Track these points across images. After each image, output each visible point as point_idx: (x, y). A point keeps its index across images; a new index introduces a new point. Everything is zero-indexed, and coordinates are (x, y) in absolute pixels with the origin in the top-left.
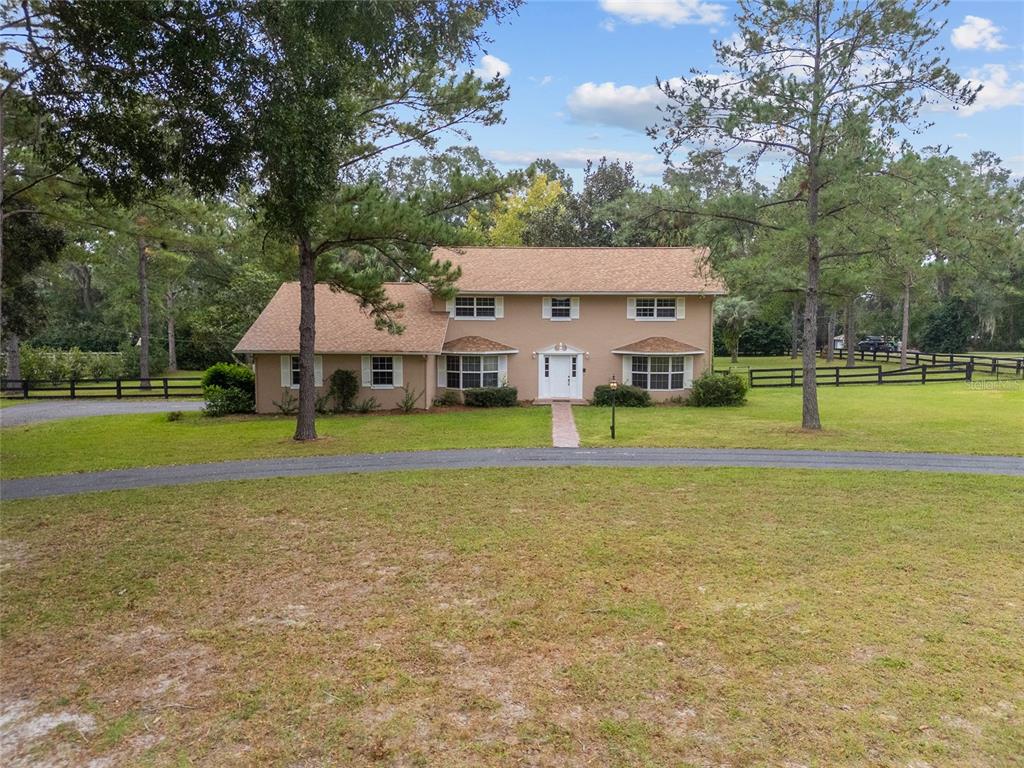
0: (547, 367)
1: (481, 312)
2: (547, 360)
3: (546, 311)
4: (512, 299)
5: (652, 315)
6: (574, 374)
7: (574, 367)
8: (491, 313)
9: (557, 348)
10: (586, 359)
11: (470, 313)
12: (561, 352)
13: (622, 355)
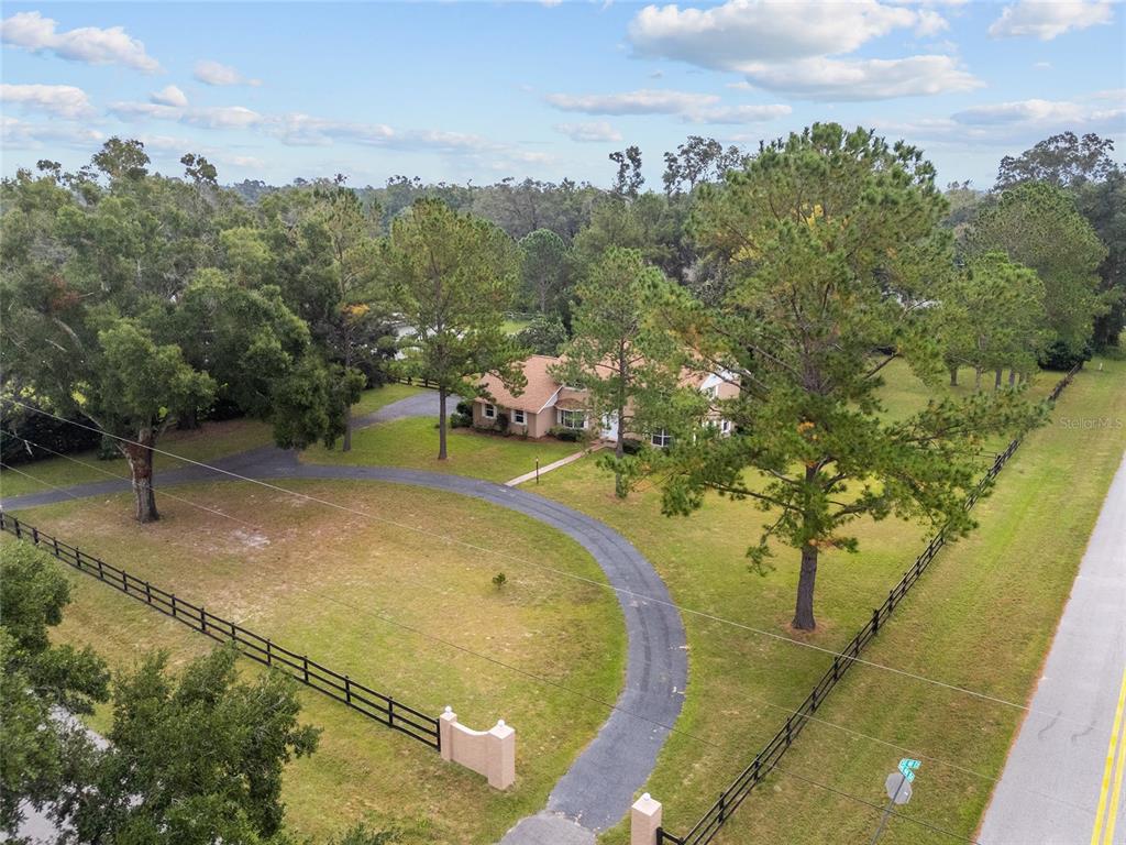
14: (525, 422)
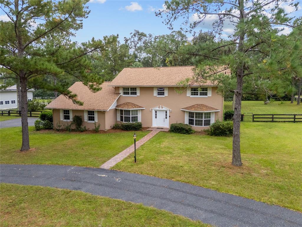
0: (156, 115)
1: (132, 93)
2: (156, 112)
3: (155, 93)
4: (143, 89)
5: (197, 95)
6: (166, 118)
7: (166, 115)
8: (135, 93)
9: (159, 107)
10: (170, 112)
11: (128, 93)
12: (161, 109)
13: (185, 111)
14: (96, 120)
